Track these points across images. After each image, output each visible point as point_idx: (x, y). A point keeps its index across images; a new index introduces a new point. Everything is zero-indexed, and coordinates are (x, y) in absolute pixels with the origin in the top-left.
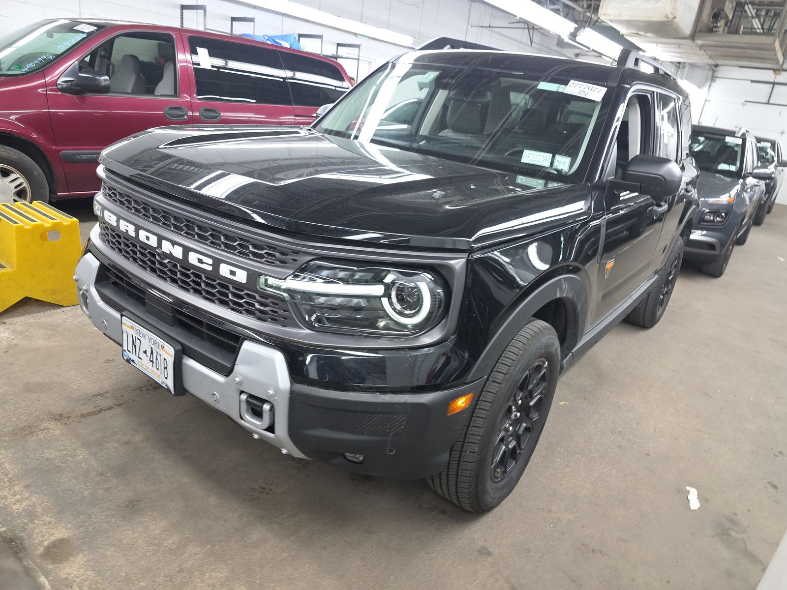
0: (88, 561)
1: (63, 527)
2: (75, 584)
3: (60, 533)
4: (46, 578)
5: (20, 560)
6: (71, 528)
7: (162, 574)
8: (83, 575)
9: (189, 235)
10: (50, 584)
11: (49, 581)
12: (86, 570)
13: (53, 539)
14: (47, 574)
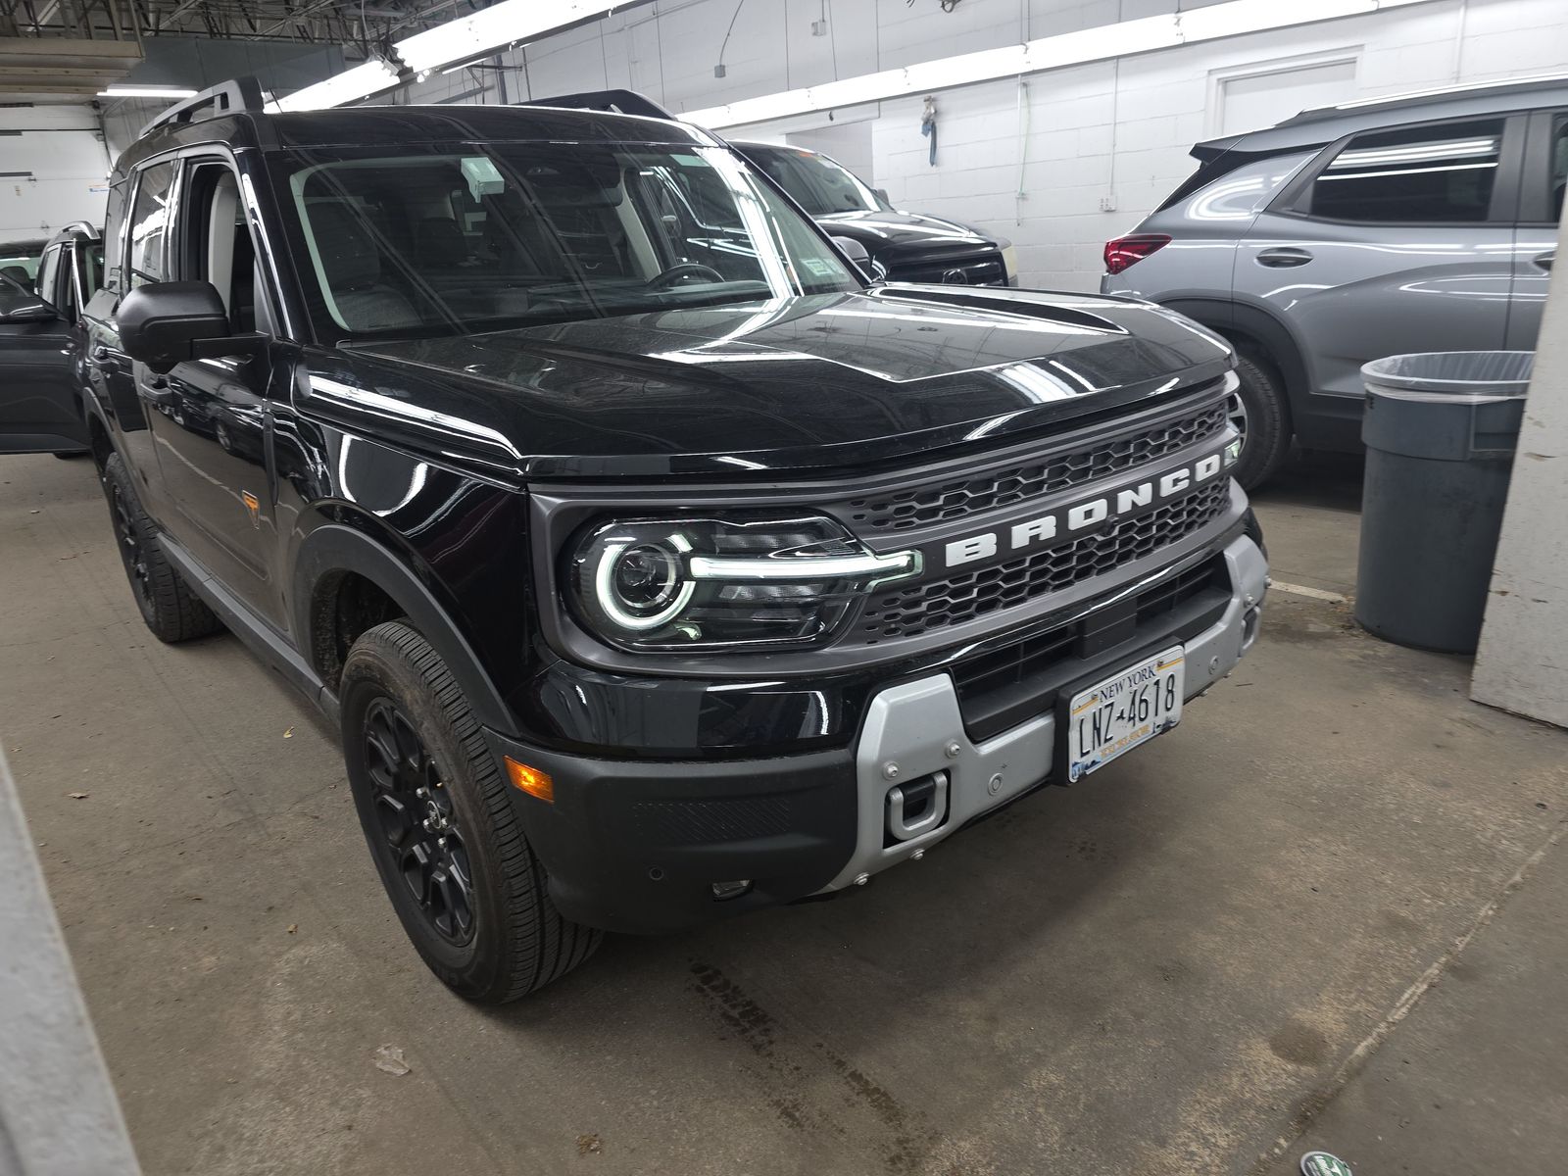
0: (1303, 1004)
1: (1248, 1055)
2: (1351, 1009)
3: (1262, 1053)
4: (1356, 1046)
5: (1340, 1090)
6: (1246, 1043)
7: (1294, 924)
8: (1331, 1004)
9: (1103, 472)
10: (1364, 1039)
11: (1359, 1042)
12: (1321, 1003)
13: (1276, 1060)
14: (1347, 1048)
